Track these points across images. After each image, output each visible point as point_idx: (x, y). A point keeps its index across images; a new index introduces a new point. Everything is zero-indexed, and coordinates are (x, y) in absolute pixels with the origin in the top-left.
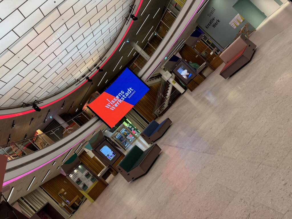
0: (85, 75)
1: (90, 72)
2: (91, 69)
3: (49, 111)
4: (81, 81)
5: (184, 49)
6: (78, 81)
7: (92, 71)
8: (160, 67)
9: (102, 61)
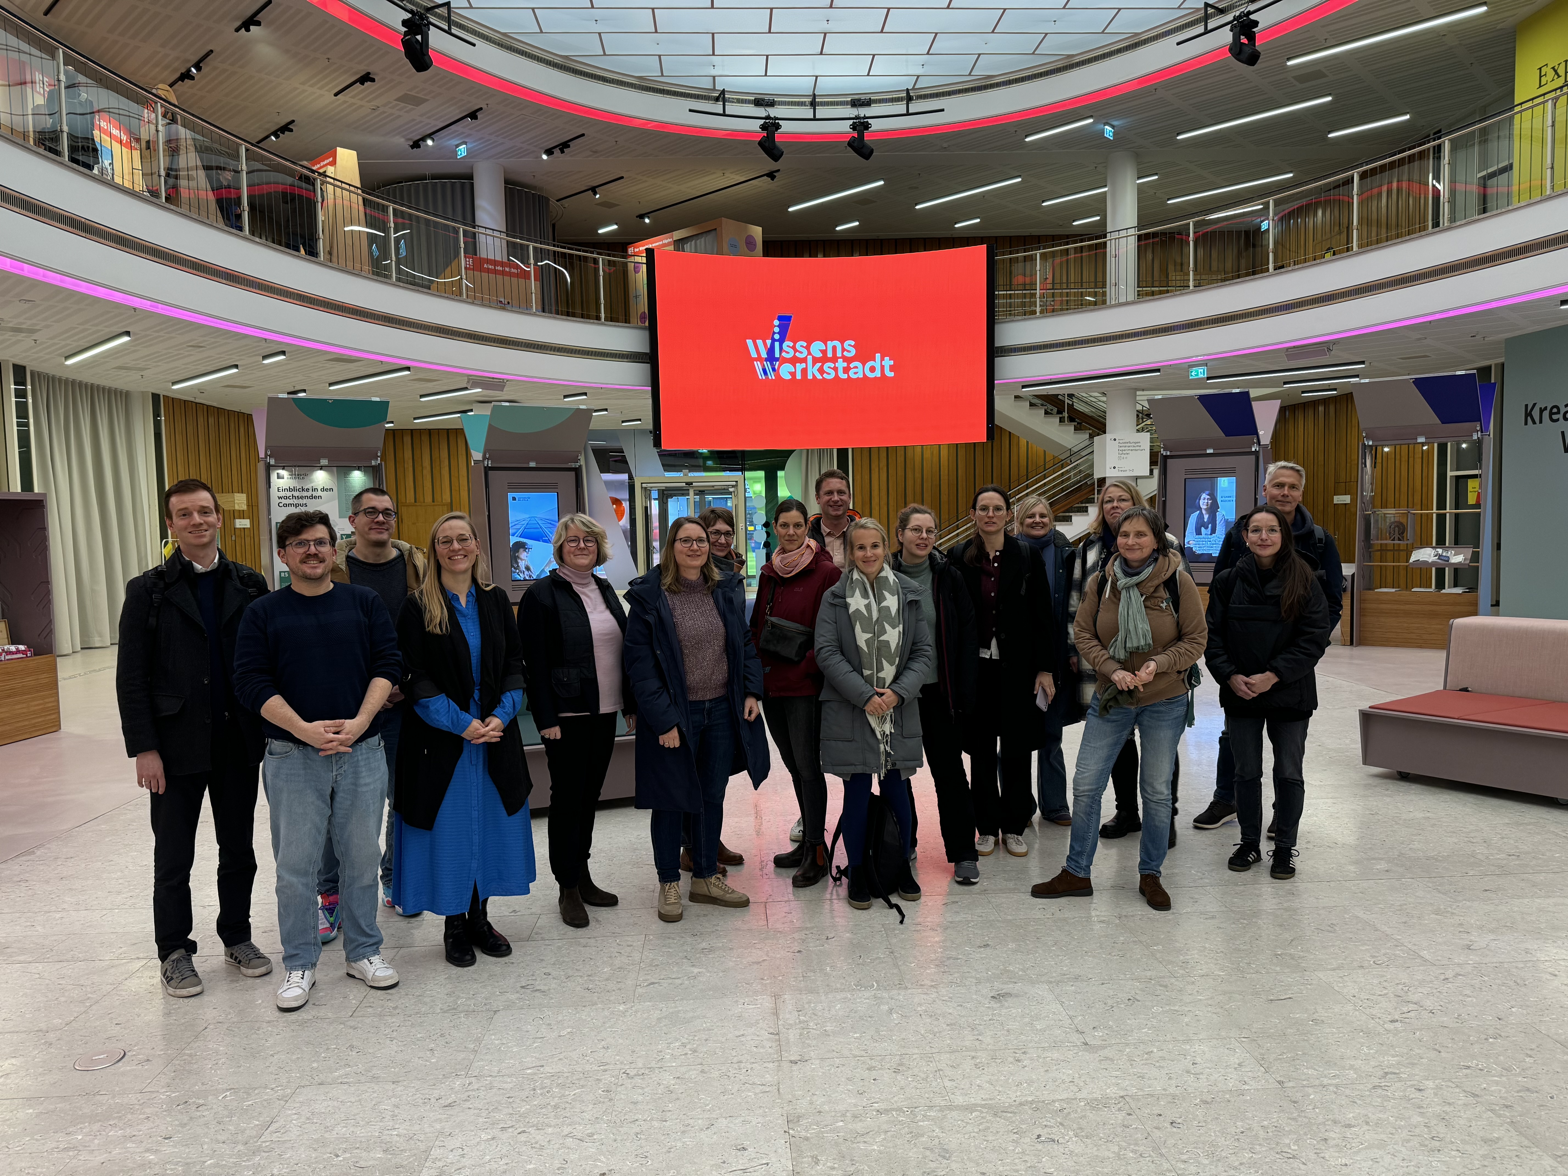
0: (772, 104)
1: (808, 113)
2: (823, 104)
3: (473, 115)
4: (731, 109)
5: (1321, 409)
6: (717, 99)
7: (821, 112)
8: (1134, 390)
9: (908, 114)
